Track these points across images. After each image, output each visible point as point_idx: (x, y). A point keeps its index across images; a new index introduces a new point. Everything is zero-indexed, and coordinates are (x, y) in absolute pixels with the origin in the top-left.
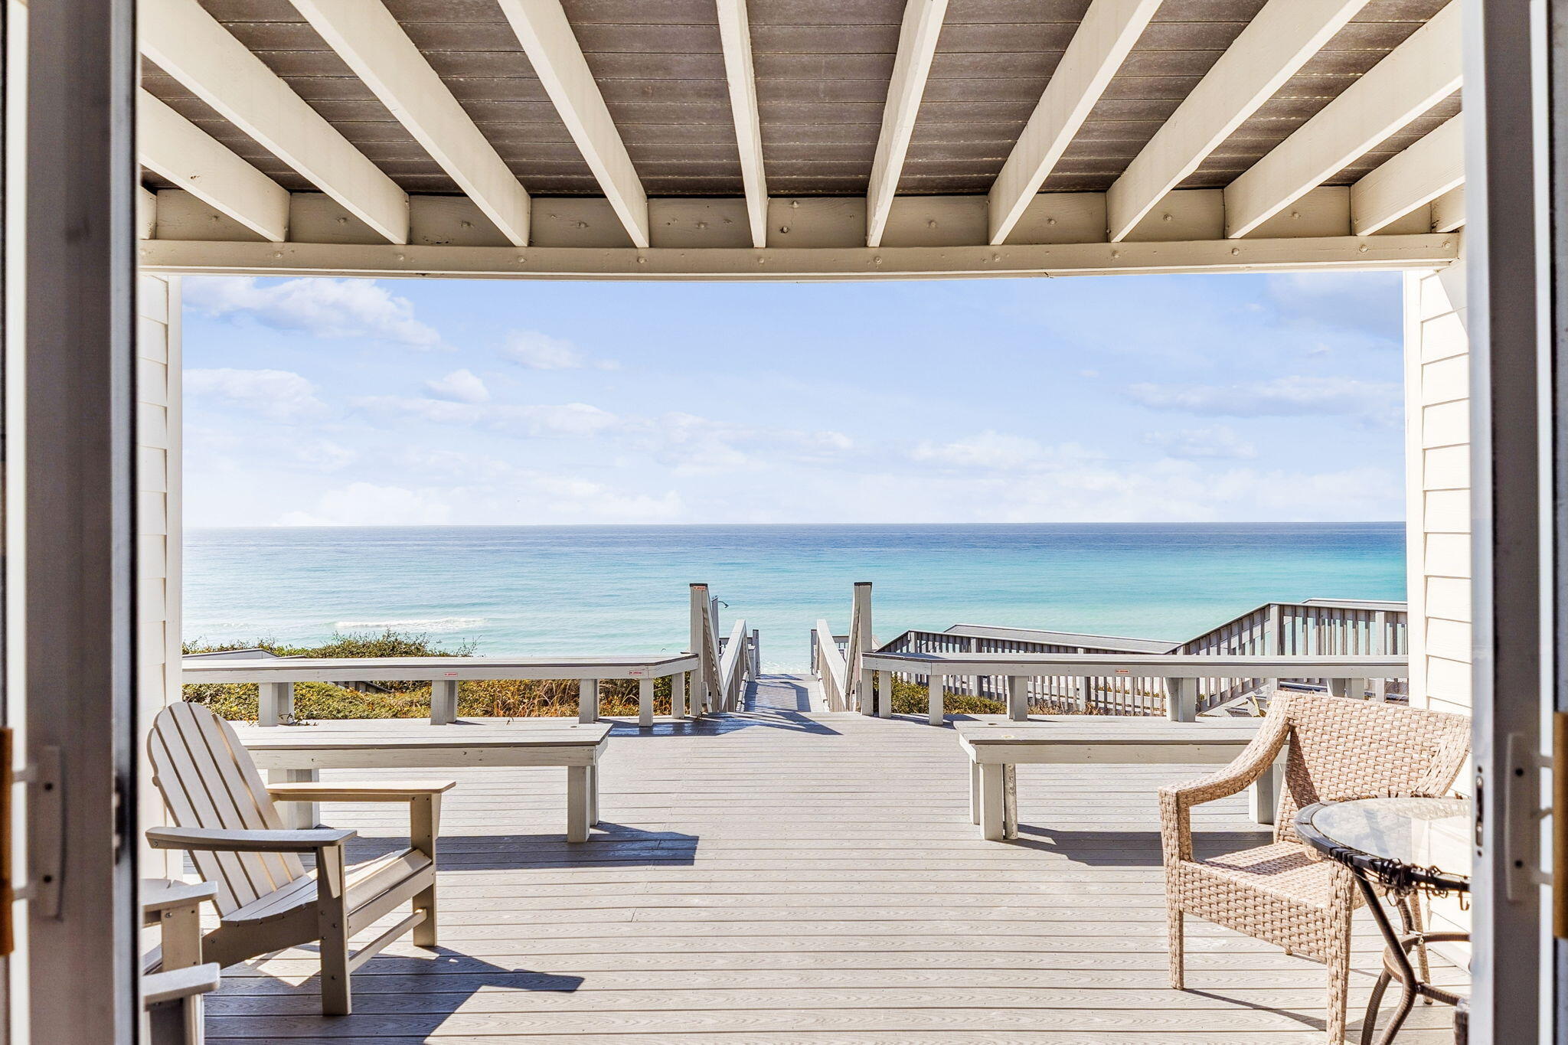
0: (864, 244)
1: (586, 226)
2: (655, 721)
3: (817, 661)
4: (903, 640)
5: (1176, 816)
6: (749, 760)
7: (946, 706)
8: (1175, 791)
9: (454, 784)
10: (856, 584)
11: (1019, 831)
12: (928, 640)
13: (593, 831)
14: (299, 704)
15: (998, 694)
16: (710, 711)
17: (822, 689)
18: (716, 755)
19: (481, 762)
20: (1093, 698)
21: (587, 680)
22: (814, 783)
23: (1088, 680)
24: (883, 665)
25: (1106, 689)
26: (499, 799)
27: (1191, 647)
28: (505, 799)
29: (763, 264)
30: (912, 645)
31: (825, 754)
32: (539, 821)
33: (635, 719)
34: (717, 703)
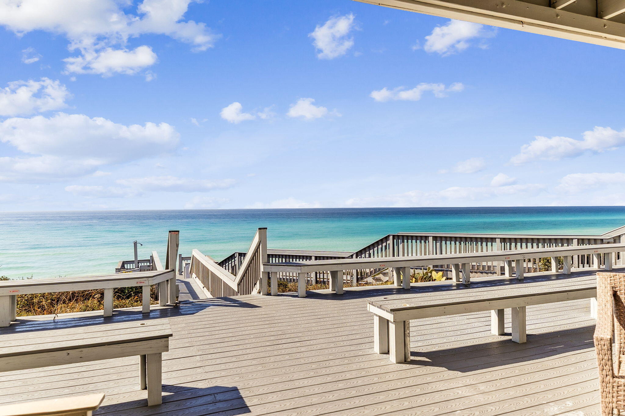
2: (151, 309)
17: (199, 282)
18: (203, 327)
19: (81, 360)
21: (109, 289)
27: (359, 254)
31: (263, 320)
33: (139, 309)
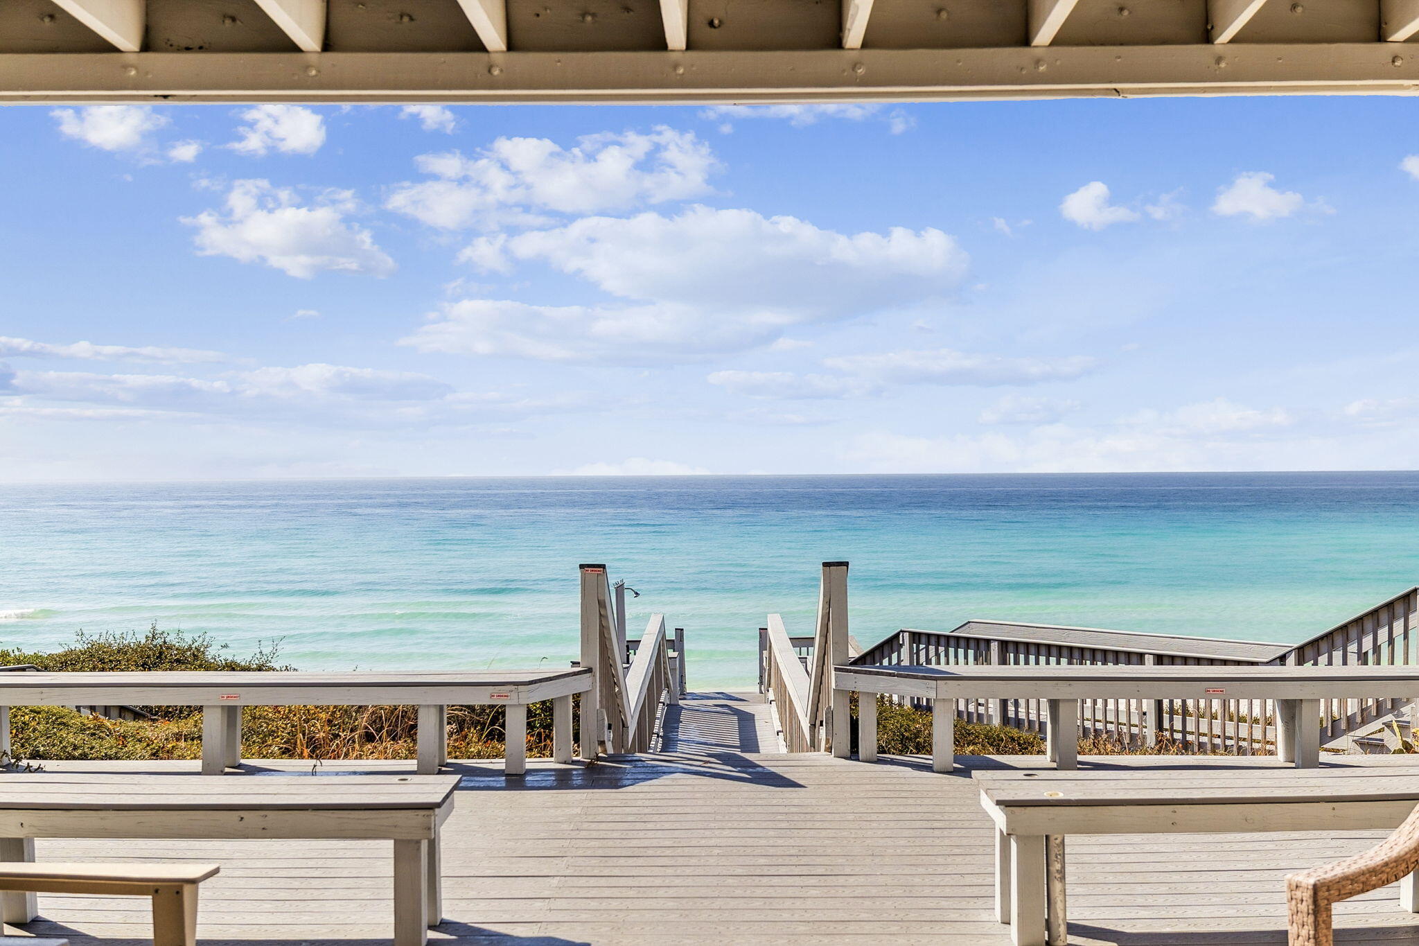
0: (837, 42)
1: (411, 19)
2: (528, 766)
3: (767, 675)
4: (892, 643)
5: (1311, 918)
6: (667, 826)
7: (957, 742)
8: (1312, 881)
9: (217, 871)
10: (826, 565)
11: (1069, 933)
12: (928, 644)
13: (432, 935)
14: (20, 736)
15: (1030, 721)
16: (610, 751)
17: (775, 716)
18: (618, 818)
19: (265, 833)
20: (1166, 725)
21: (429, 706)
22: (762, 861)
23: (1159, 704)
24: (863, 683)
25: (1185, 712)
26: (296, 884)
27: (1304, 653)
28: (305, 884)
29: (683, 74)
30: (905, 651)
31: (779, 817)
32: (353, 917)
33: (499, 764)
34: (620, 740)
